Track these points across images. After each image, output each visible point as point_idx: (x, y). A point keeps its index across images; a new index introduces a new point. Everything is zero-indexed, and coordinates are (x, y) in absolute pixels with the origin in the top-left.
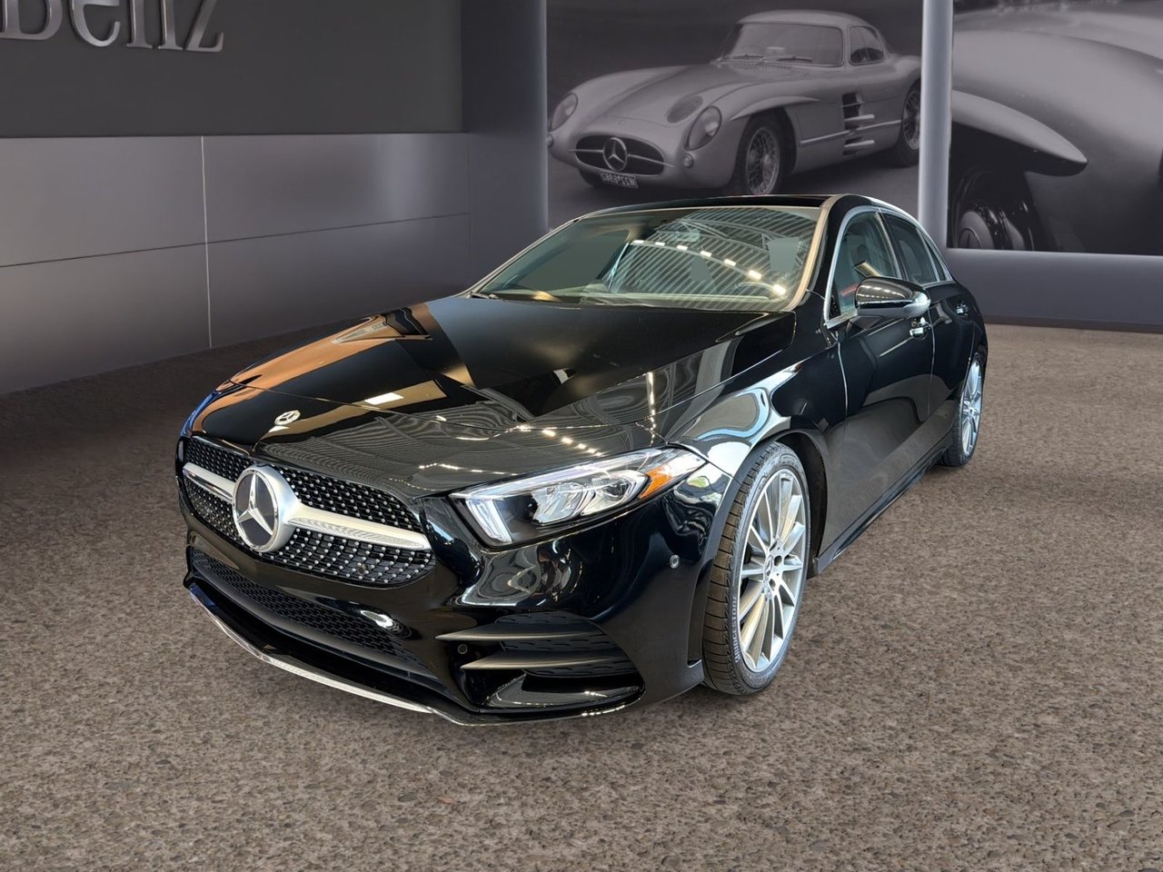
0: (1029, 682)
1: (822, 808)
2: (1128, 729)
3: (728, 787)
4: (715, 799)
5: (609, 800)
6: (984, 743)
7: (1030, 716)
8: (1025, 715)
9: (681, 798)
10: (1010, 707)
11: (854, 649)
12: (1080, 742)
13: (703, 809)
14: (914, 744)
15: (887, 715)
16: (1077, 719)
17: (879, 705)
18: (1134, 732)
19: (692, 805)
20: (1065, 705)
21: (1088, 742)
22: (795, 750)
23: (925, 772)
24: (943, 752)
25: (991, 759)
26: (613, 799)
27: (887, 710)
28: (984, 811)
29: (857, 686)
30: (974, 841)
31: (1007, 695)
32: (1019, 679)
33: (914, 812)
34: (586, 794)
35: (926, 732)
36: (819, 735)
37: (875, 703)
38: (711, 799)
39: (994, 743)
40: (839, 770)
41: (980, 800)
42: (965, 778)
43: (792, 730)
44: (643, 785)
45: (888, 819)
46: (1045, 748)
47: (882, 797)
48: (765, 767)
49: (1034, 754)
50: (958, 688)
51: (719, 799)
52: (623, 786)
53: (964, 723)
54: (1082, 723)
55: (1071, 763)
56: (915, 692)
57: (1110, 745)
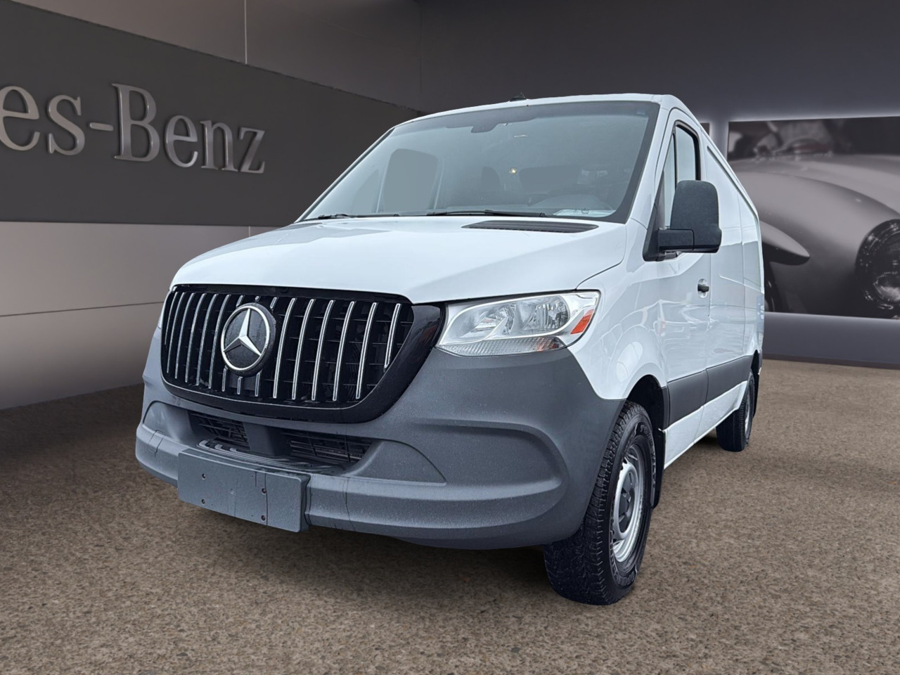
0: (786, 607)
2: (857, 644)
6: (758, 654)
8: (785, 632)
10: (774, 626)
11: (665, 579)
12: (825, 654)
14: (709, 654)
15: (689, 630)
16: (821, 636)
17: (684, 622)
18: (862, 647)
21: (830, 654)
24: (729, 659)
25: (763, 666)
27: (689, 626)
29: (668, 607)
31: (772, 617)
32: (780, 604)
35: (717, 643)
36: (642, 644)
37: (681, 620)
39: (765, 654)
43: (624, 639)
46: (800, 658)
49: (793, 663)
50: (737, 610)
53: (743, 638)
54: (826, 639)
56: (708, 613)
57: (846, 656)
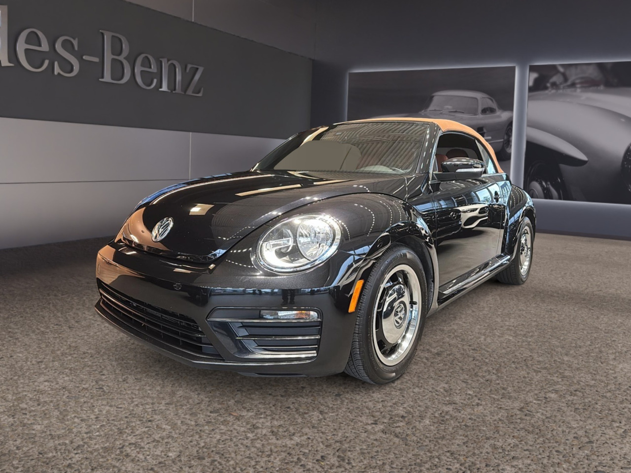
1: (427, 430)
3: (380, 417)
4: (372, 422)
5: (317, 419)
7: (543, 393)
9: (355, 420)
13: (365, 427)
19: (360, 424)
20: (561, 389)
22: (418, 402)
23: (485, 416)
26: (319, 419)
28: (513, 436)
30: (505, 451)
33: (476, 435)
34: (306, 416)
38: (370, 422)
40: (439, 412)
41: (512, 431)
42: (505, 420)
44: (336, 413)
45: (461, 437)
47: (459, 426)
48: (401, 409)
51: (374, 422)
52: (326, 413)
55: (562, 416)
